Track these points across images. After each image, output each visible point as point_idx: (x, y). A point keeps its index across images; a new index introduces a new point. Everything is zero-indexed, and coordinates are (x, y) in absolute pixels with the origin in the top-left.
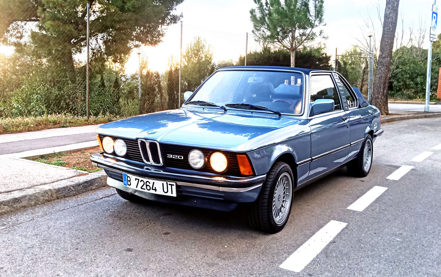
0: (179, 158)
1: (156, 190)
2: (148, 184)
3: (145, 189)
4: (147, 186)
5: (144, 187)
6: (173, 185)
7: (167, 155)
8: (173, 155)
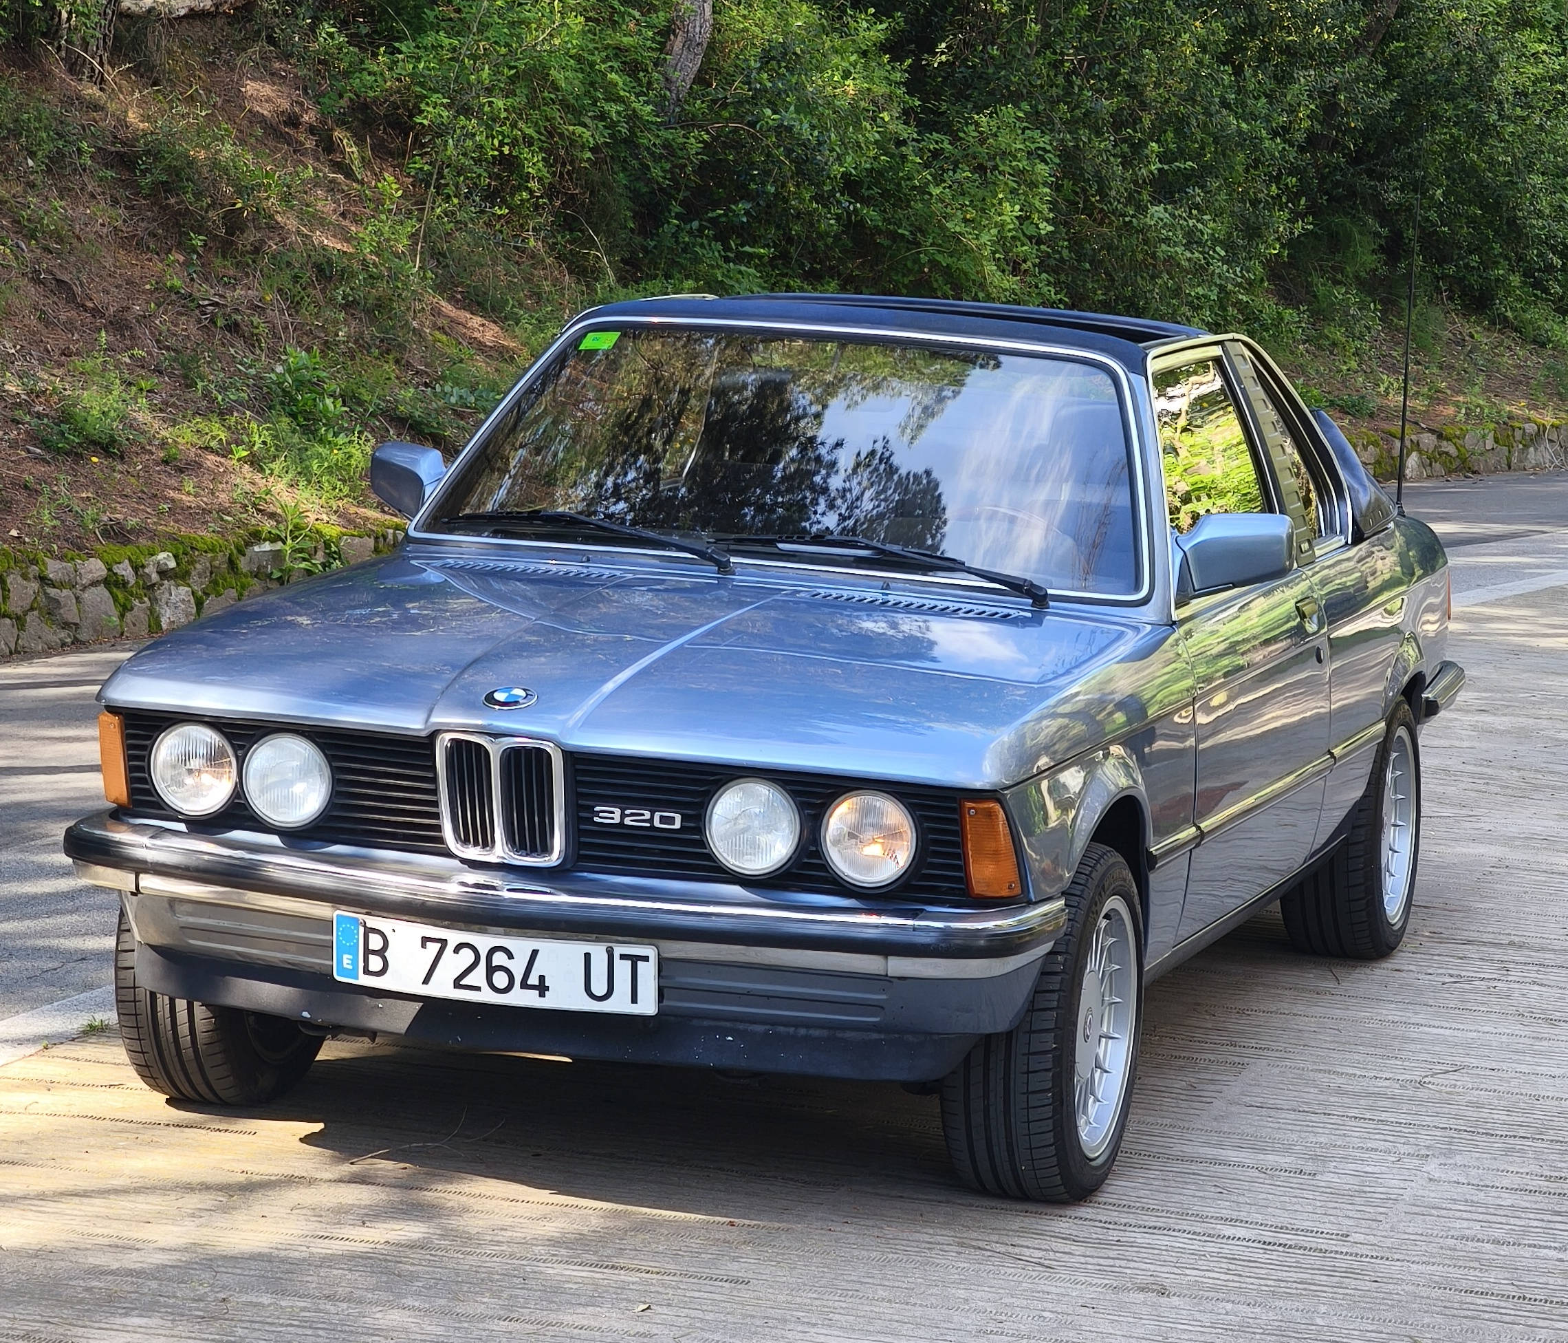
0: (657, 824)
1: (542, 988)
2: (499, 959)
3: (478, 989)
4: (491, 970)
5: (478, 977)
6: (646, 959)
7: (597, 809)
8: (628, 812)
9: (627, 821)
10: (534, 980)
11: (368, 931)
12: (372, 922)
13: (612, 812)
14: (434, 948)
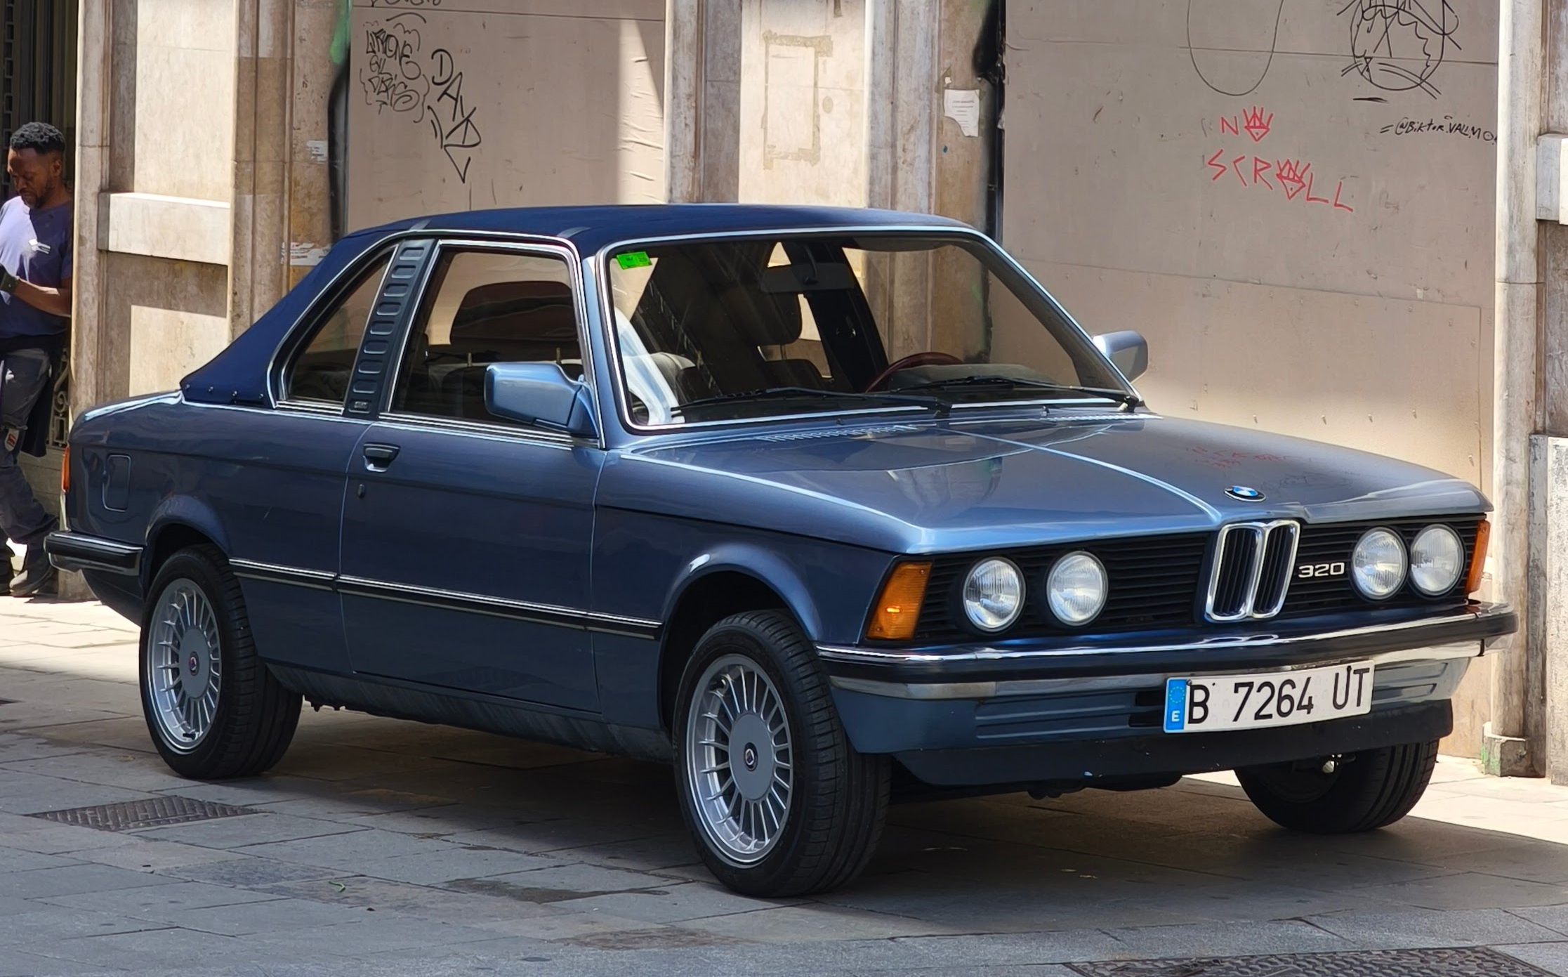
0: (1332, 573)
1: (1310, 707)
2: (1287, 690)
3: (1271, 716)
4: (1280, 700)
5: (1272, 707)
6: (1368, 671)
7: (1301, 568)
8: (1317, 567)
9: (1317, 574)
10: (1305, 702)
11: (1194, 688)
12: (1196, 681)
13: (1308, 569)
14: (1243, 690)
